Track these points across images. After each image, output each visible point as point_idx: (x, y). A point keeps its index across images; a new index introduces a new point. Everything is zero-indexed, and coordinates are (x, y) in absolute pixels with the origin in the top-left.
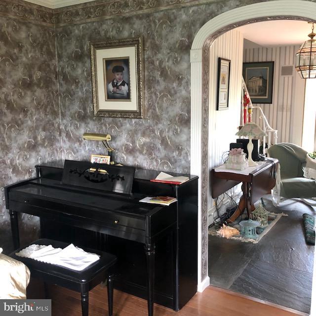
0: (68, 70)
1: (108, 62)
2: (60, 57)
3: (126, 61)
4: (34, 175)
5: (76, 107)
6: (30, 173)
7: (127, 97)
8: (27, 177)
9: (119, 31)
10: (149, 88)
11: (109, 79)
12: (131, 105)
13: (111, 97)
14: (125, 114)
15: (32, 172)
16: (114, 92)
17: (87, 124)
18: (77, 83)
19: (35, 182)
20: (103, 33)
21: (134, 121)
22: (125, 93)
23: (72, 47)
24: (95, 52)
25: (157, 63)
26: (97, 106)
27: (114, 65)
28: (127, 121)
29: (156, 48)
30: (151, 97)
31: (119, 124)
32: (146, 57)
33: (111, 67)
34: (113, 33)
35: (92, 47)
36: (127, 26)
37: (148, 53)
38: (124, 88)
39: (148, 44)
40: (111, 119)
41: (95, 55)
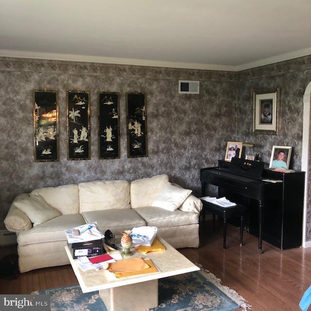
0: (242, 106)
1: (262, 102)
2: (239, 98)
3: (271, 101)
4: (217, 165)
5: (244, 128)
6: (215, 164)
7: (270, 122)
8: (213, 166)
9: (269, 84)
10: (283, 117)
11: (262, 112)
12: (272, 127)
13: (262, 122)
14: (269, 132)
15: (216, 164)
16: (264, 119)
17: (249, 138)
18: (246, 114)
19: (217, 169)
20: (260, 85)
21: (273, 136)
22: (270, 120)
23: (245, 93)
24: (255, 96)
25: (287, 102)
26: (255, 128)
27: (265, 103)
28: (270, 137)
29: (287, 94)
30: (283, 122)
31: (266, 138)
32: (281, 98)
33: (263, 105)
34: (265, 85)
35: (254, 93)
36: (273, 81)
37: (283, 97)
38: (270, 117)
39: (283, 92)
40: (262, 135)
41: (255, 98)
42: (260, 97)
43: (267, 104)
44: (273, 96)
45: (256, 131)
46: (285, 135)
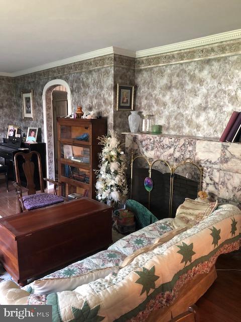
13: (27, 112)
22: (30, 111)
42: (25, 95)
43: (28, 100)
44: (30, 95)
45: (25, 118)
46: (37, 120)
